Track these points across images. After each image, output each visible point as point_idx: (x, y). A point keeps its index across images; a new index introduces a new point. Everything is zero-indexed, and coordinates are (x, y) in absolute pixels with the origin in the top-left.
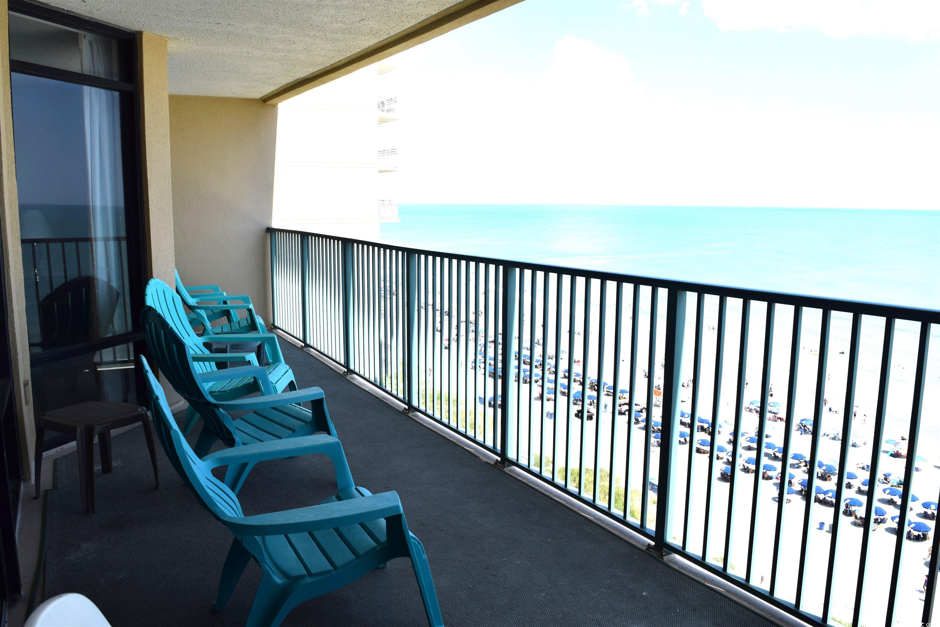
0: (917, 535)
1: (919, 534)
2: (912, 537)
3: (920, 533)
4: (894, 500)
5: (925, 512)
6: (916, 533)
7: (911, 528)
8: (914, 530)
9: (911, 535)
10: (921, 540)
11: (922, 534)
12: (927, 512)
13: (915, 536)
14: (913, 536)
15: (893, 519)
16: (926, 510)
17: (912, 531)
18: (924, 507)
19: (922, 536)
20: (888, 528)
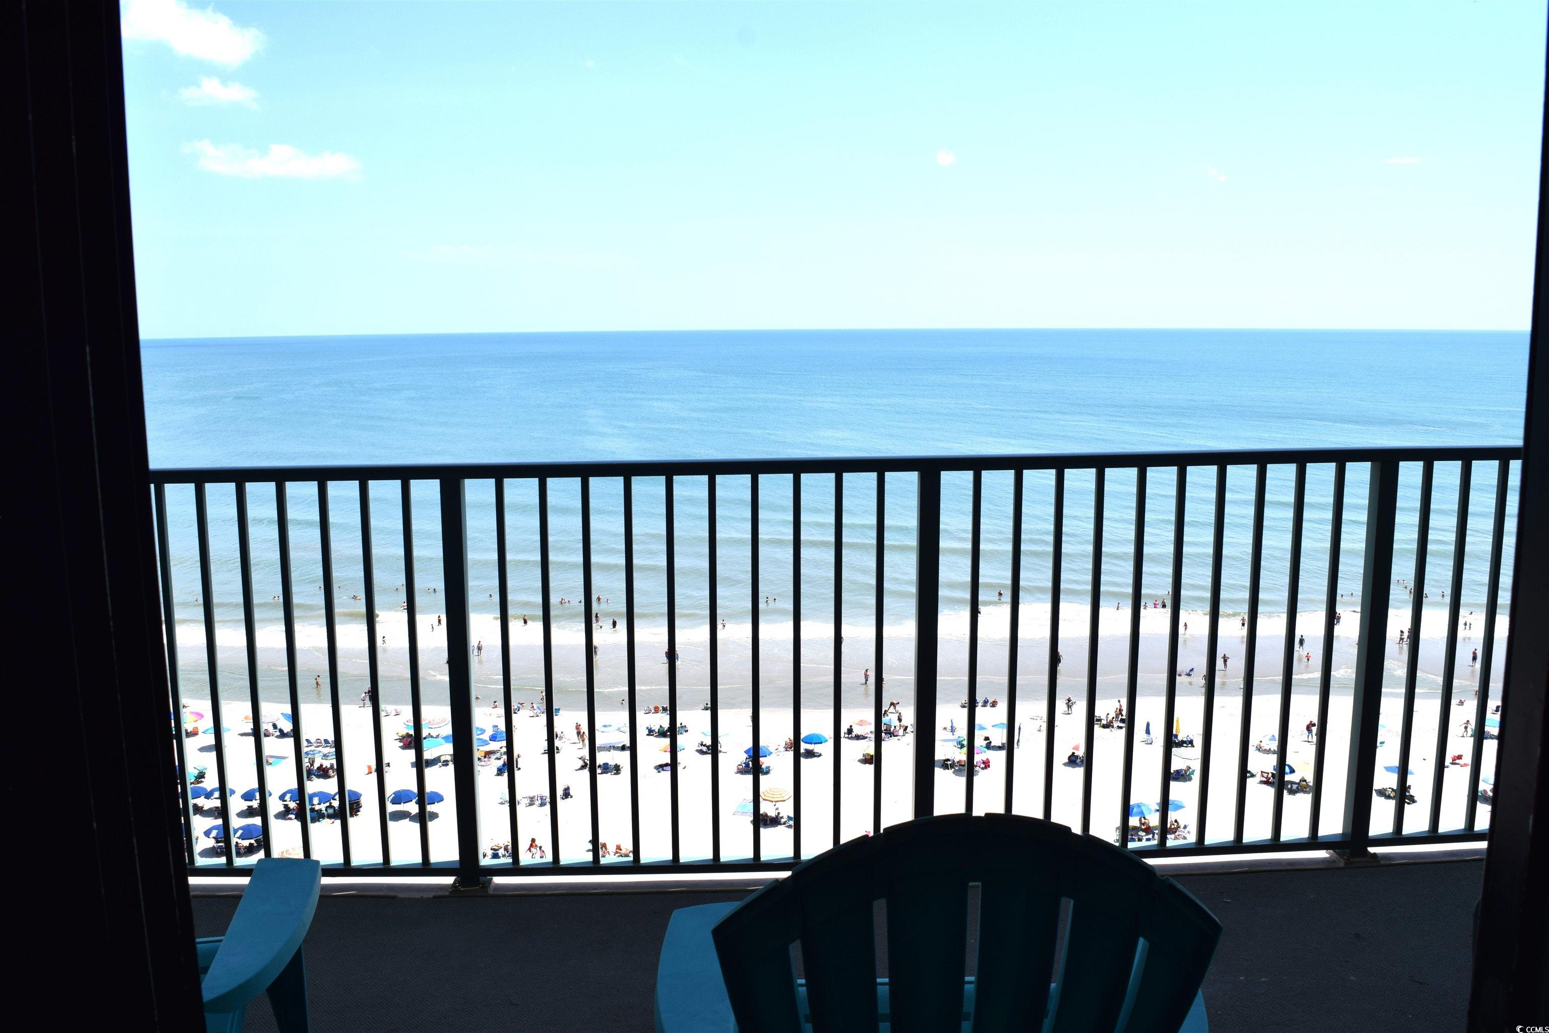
0: (248, 845)
1: (250, 844)
2: (242, 851)
3: (252, 841)
4: (200, 805)
5: (248, 806)
6: (246, 843)
7: (237, 838)
8: (242, 839)
9: (240, 849)
10: (255, 851)
11: (255, 841)
12: (251, 806)
13: (246, 847)
14: (244, 849)
15: (207, 833)
16: (249, 803)
17: (240, 841)
18: (245, 800)
19: (255, 845)
20: (203, 850)
